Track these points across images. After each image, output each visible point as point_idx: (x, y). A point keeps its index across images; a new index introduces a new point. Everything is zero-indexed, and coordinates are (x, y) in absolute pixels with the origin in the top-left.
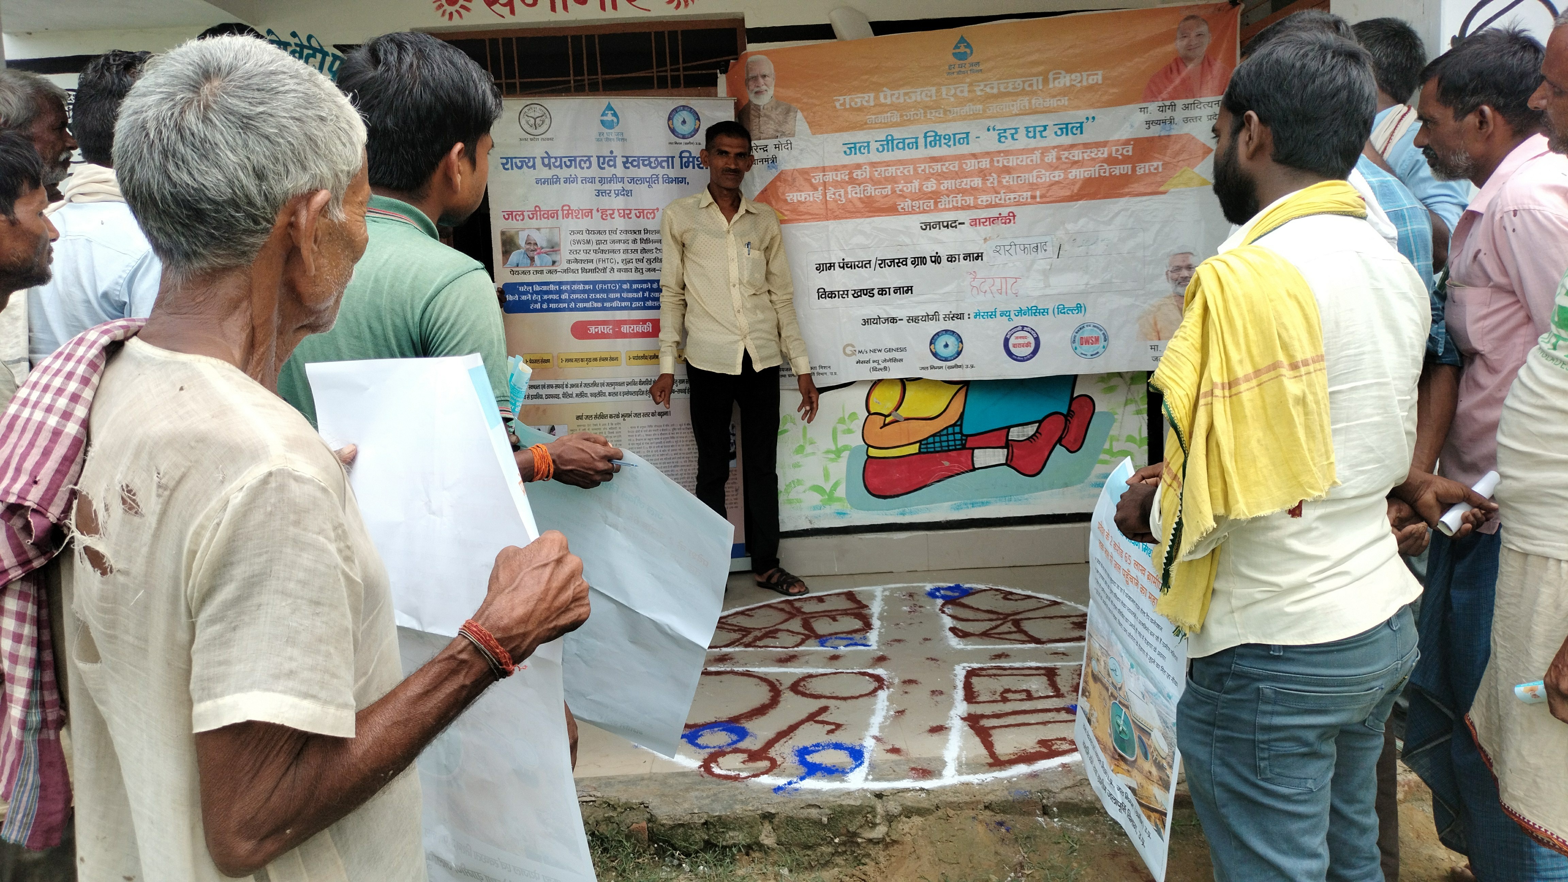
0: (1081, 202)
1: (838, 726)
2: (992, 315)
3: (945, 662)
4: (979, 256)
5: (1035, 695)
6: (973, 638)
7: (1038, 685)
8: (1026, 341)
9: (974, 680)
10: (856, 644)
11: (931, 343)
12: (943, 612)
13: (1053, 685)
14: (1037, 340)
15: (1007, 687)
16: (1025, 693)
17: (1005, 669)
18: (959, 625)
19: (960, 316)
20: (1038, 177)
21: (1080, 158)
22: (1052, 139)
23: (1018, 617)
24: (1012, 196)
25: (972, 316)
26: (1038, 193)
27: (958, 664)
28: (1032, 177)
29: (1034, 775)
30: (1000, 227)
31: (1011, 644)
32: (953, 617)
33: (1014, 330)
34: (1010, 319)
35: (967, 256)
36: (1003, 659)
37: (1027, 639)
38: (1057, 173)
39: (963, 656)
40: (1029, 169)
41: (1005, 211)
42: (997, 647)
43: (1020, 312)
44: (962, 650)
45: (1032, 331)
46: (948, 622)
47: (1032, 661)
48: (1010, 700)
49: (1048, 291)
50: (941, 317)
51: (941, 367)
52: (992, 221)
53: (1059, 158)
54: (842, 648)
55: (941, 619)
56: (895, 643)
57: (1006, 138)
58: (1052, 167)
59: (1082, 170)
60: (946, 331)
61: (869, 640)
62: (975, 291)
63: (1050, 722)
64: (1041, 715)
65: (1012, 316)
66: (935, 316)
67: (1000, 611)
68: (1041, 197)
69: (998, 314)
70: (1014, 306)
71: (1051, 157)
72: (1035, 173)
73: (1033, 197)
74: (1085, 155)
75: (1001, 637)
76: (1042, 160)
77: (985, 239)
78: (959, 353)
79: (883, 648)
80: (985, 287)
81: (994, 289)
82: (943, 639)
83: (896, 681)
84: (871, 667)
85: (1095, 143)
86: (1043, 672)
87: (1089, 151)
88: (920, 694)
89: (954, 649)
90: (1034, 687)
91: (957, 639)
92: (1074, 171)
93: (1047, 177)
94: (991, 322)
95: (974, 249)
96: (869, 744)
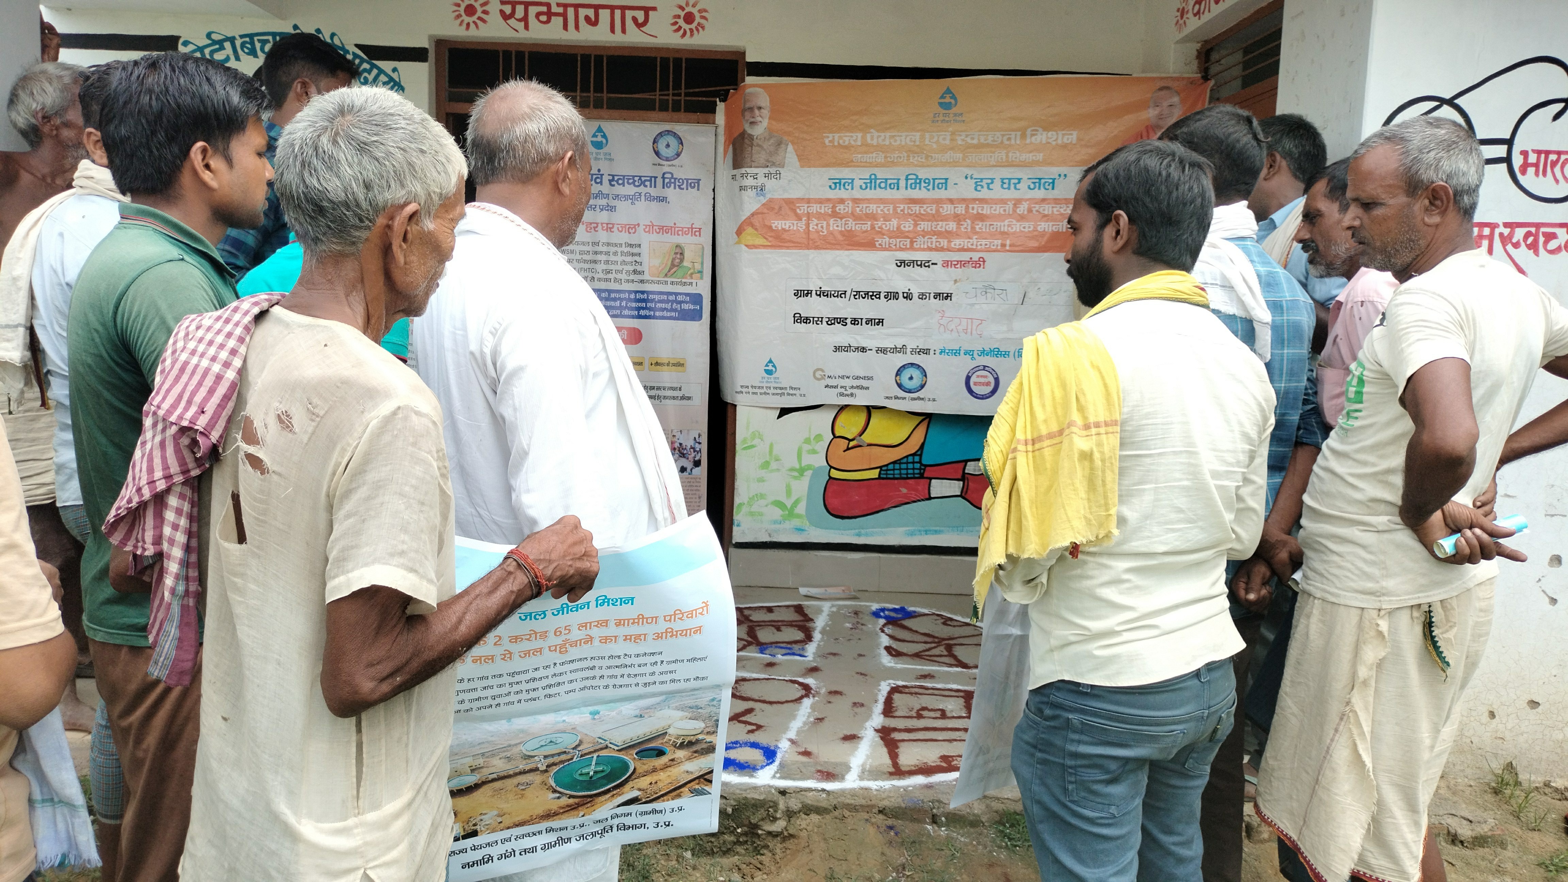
0: (1046, 254)
1: (759, 727)
2: (956, 353)
3: (872, 677)
4: (948, 296)
5: (949, 714)
6: (905, 658)
7: (954, 706)
8: (986, 380)
9: (896, 696)
10: (794, 654)
11: (897, 375)
12: (883, 631)
13: (968, 707)
14: (997, 380)
15: (924, 705)
16: (939, 712)
17: (927, 688)
18: (895, 645)
19: (926, 352)
20: (1009, 226)
21: (1050, 212)
22: (1023, 192)
23: (951, 642)
24: (984, 242)
25: (938, 352)
26: (1008, 242)
27: (885, 680)
28: (1003, 226)
29: (929, 787)
30: (970, 271)
31: (940, 666)
32: (891, 637)
33: (976, 369)
34: (973, 358)
35: (937, 296)
36: (928, 680)
37: (956, 663)
38: (1027, 224)
39: (891, 673)
40: (1000, 217)
41: (976, 256)
42: (925, 667)
43: (983, 353)
44: (892, 668)
45: (992, 372)
46: (885, 641)
47: (954, 683)
48: (924, 718)
49: (1010, 335)
50: (909, 351)
51: (905, 398)
52: (963, 264)
53: (1030, 211)
54: (779, 656)
55: (880, 637)
56: (831, 656)
57: (982, 187)
58: (1022, 218)
59: (1051, 224)
60: (912, 364)
61: (806, 652)
62: (942, 328)
63: (956, 740)
64: (950, 732)
65: (975, 355)
66: (902, 349)
67: (937, 635)
68: (1010, 246)
69: (962, 352)
70: (977, 346)
71: (1022, 209)
72: (1006, 223)
73: (1003, 245)
74: (1055, 209)
75: (931, 659)
76: (1014, 211)
77: (956, 281)
78: (922, 386)
79: (818, 659)
80: (952, 326)
81: (960, 328)
82: (876, 656)
83: (823, 691)
84: (804, 675)
86: (962, 694)
87: (1058, 206)
88: (842, 705)
89: (884, 666)
90: (950, 707)
91: (889, 657)
92: (1043, 224)
93: (1017, 227)
94: (955, 360)
95: (945, 289)
96: (784, 745)
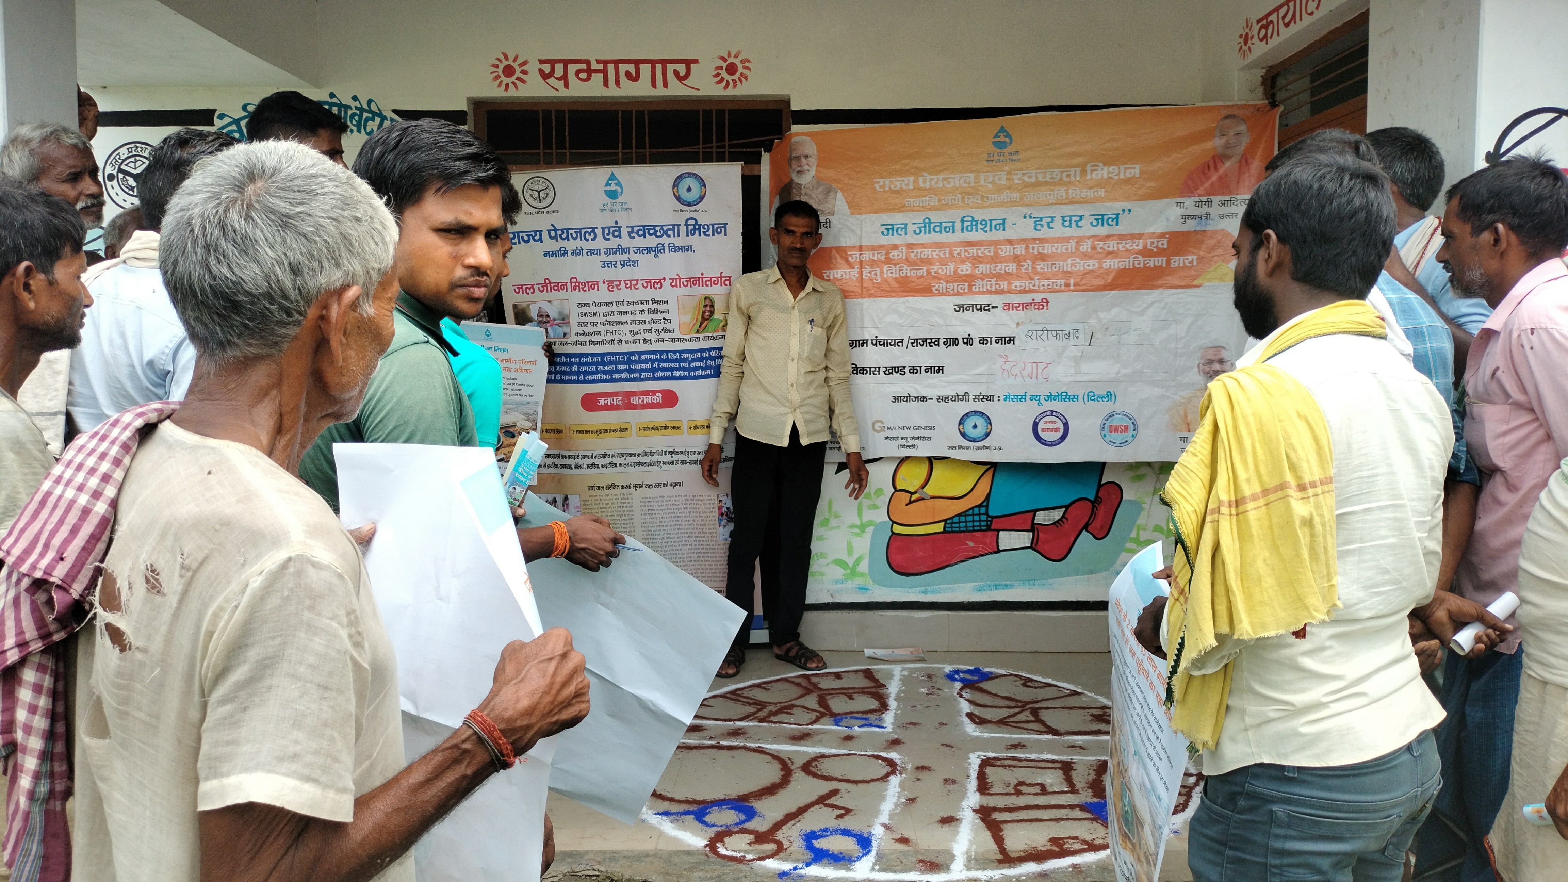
0: (1113, 292)
1: (848, 811)
2: (1022, 398)
3: (959, 749)
4: (1011, 340)
5: (1050, 790)
6: (989, 725)
7: (1053, 779)
8: (1055, 426)
9: (989, 770)
10: (871, 725)
11: (960, 424)
12: (961, 696)
13: (1069, 780)
14: (1066, 425)
15: (1021, 780)
16: (1039, 787)
17: (1020, 760)
18: (977, 711)
19: (990, 398)
20: (1072, 265)
21: (1115, 249)
22: (1087, 229)
23: (1036, 706)
24: (1046, 282)
25: (1002, 398)
26: (1072, 281)
27: (973, 752)
28: (1066, 265)
29: (1044, 875)
30: (1033, 313)
31: (1029, 733)
32: (971, 702)
33: (1044, 414)
34: (1040, 404)
35: (999, 340)
36: (1019, 750)
37: (1045, 729)
38: (1091, 262)
39: (977, 744)
40: (1064, 257)
41: (1038, 297)
42: (1013, 736)
43: (1050, 397)
44: (978, 737)
45: (1061, 417)
46: (966, 707)
47: (1048, 753)
48: (1024, 794)
49: (1079, 378)
50: (971, 398)
51: (969, 448)
52: (1025, 306)
53: (1094, 248)
54: (857, 728)
55: (959, 703)
56: (911, 726)
57: (1042, 226)
58: (1086, 256)
59: (1116, 261)
60: (976, 412)
61: (884, 722)
62: (1006, 373)
63: (1063, 819)
64: (1055, 811)
65: (1042, 400)
66: (965, 397)
67: (1019, 698)
68: (1075, 285)
69: (1028, 398)
70: (1044, 391)
71: (1086, 247)
72: (1069, 261)
73: (1067, 285)
74: (1120, 246)
75: (1018, 726)
76: (1077, 249)
77: (1018, 324)
78: (987, 435)
79: (898, 730)
80: (1016, 371)
81: (1025, 373)
82: (959, 725)
83: (909, 766)
84: (886, 749)
85: (1131, 235)
86: (1059, 765)
87: (1124, 242)
88: (932, 781)
89: (969, 736)
90: (1049, 781)
91: (974, 726)
92: (1108, 261)
93: (1082, 265)
94: (1020, 406)
95: (1006, 333)
96: (878, 831)
